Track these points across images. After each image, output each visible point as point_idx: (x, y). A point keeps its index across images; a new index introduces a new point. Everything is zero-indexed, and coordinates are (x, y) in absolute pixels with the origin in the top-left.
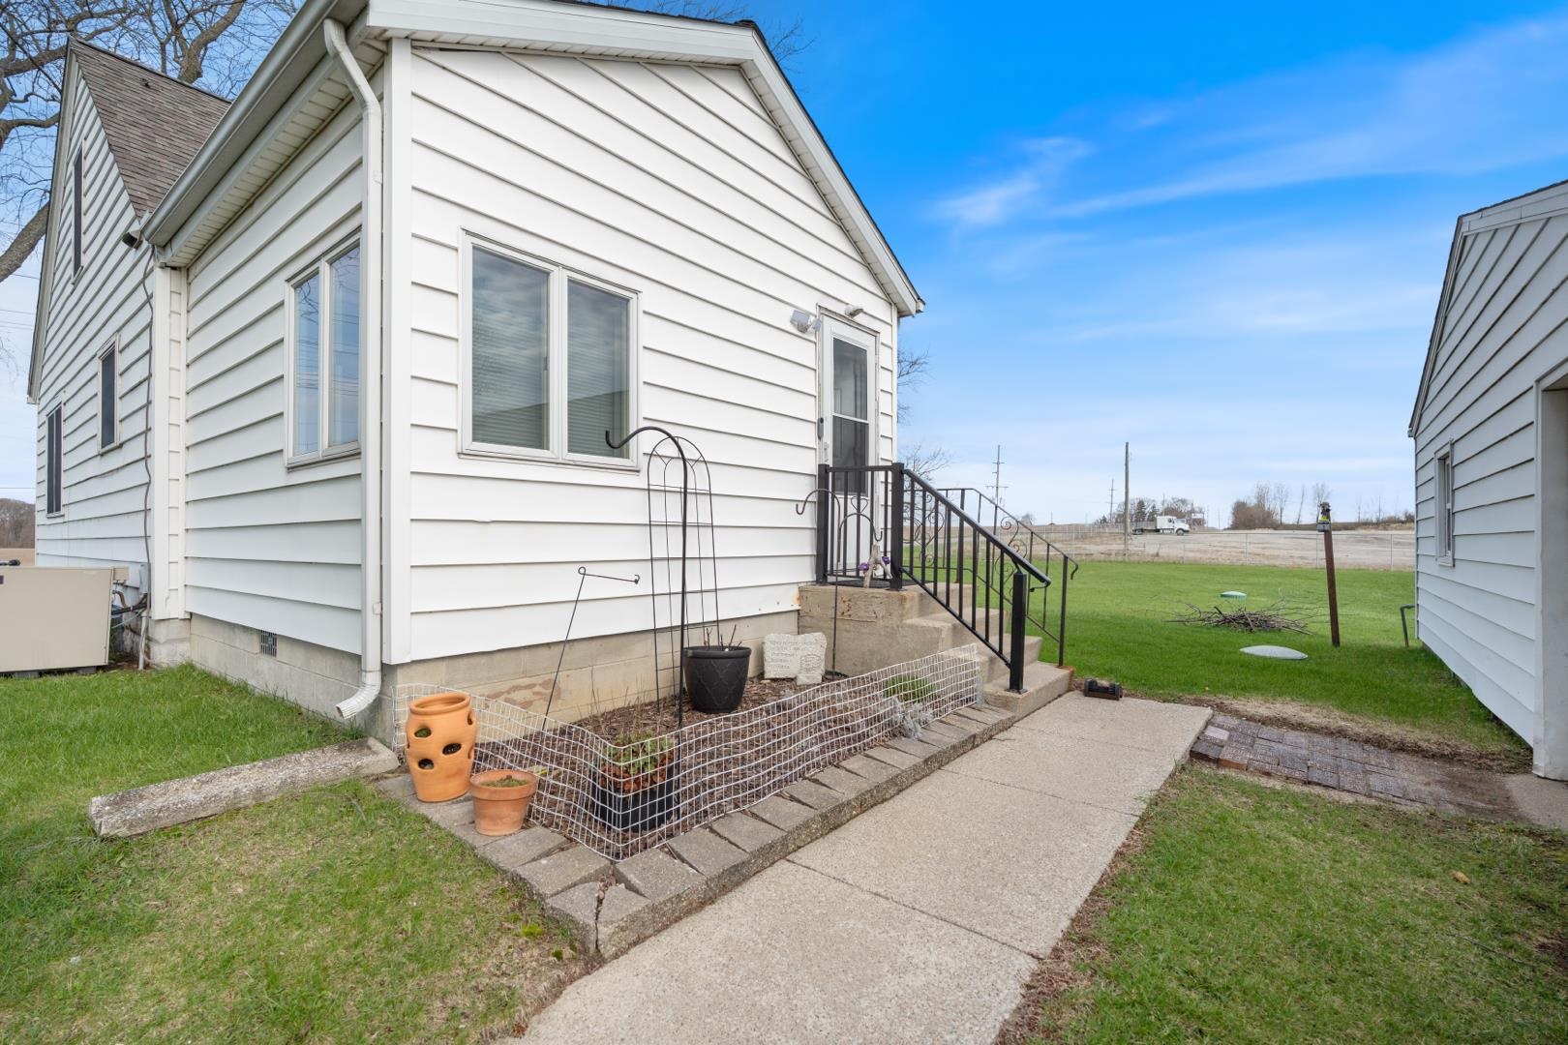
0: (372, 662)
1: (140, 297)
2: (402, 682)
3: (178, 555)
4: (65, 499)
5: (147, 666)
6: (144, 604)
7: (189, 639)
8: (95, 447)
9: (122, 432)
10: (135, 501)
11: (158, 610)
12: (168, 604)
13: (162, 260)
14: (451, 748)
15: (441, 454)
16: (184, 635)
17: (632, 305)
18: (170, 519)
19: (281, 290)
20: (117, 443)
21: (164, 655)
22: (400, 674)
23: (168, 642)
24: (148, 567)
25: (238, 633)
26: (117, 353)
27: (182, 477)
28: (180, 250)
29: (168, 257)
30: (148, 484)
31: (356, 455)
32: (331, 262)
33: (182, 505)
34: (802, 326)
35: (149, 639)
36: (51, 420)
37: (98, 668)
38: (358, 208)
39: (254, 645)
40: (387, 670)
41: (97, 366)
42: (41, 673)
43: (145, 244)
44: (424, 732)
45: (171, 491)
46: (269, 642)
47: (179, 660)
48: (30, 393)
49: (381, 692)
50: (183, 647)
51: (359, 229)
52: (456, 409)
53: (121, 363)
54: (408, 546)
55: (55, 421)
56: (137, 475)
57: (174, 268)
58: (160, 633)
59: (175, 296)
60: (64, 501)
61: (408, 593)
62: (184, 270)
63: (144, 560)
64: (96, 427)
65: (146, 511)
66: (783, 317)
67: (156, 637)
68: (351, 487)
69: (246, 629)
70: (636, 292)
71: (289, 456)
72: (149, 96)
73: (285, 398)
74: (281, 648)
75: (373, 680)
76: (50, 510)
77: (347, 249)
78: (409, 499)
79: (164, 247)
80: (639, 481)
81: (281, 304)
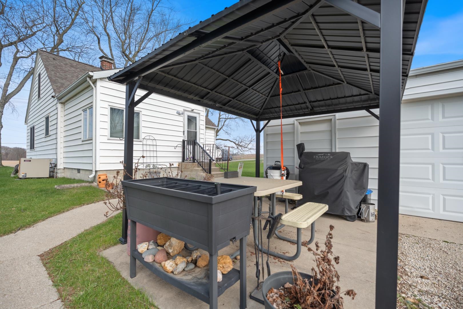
0: (94, 170)
1: (54, 108)
2: (98, 173)
3: (62, 157)
4: (35, 146)
5: (56, 178)
6: (56, 166)
7: (64, 173)
8: (44, 136)
9: (50, 133)
10: (54, 147)
11: (58, 167)
12: (60, 166)
13: (60, 102)
14: (103, 180)
15: (105, 139)
16: (63, 172)
17: (140, 114)
18: (61, 150)
19: (81, 112)
20: (49, 135)
21: (59, 175)
22: (98, 172)
23: (60, 173)
24: (57, 159)
25: (74, 170)
26: (49, 118)
27: (63, 142)
28: (63, 100)
29: (61, 101)
30: (57, 143)
31: (92, 140)
32: (89, 109)
33: (63, 147)
34: (179, 114)
35: (56, 173)
36: (31, 129)
37: (47, 178)
38: (92, 102)
39: (76, 171)
40: (96, 171)
41: (44, 119)
42: (37, 178)
43: (56, 98)
44: (100, 178)
45: (61, 145)
46: (79, 170)
47: (62, 177)
48: (25, 122)
49: (95, 175)
50: (63, 174)
51: (92, 105)
52: (108, 132)
53: (50, 119)
54: (99, 153)
55: (32, 130)
56: (54, 141)
57: (62, 103)
58: (59, 171)
59: (62, 108)
60: (35, 147)
61: (99, 160)
62: (63, 103)
63: (56, 158)
64: (44, 131)
65: (56, 148)
66: (175, 113)
67: (58, 172)
68: (91, 144)
69: (75, 169)
70: (141, 111)
71: (82, 139)
72: (55, 62)
73: (82, 130)
74: (81, 171)
75: (94, 173)
76: (31, 149)
77: (91, 108)
78: (99, 146)
79: (60, 100)
80: (141, 143)
81: (81, 114)
